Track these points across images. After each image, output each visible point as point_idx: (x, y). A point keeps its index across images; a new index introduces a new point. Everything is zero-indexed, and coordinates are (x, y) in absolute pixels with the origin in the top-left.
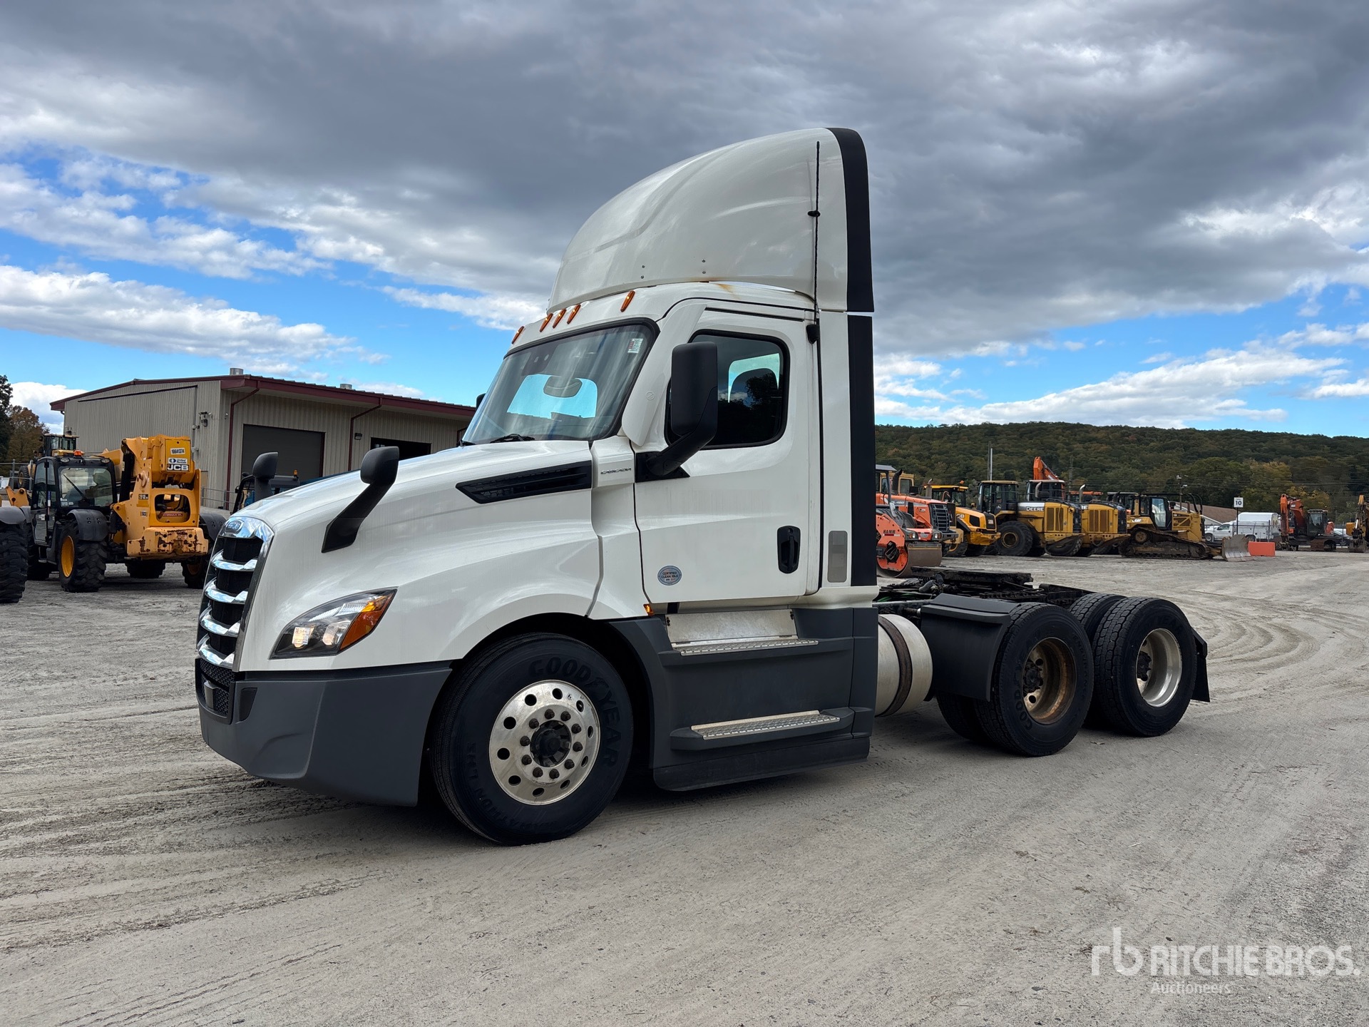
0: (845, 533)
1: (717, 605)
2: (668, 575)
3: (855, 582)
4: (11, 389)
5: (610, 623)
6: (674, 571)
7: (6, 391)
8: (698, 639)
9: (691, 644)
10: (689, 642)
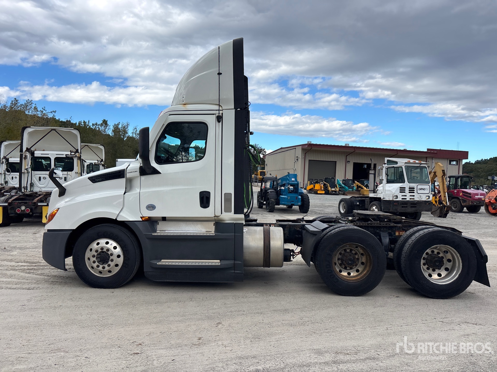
0: (231, 194)
1: (177, 219)
2: (151, 207)
3: (235, 213)
4: (266, 152)
5: (125, 222)
6: (153, 206)
7: (265, 153)
8: (170, 230)
9: (166, 232)
10: (165, 231)
